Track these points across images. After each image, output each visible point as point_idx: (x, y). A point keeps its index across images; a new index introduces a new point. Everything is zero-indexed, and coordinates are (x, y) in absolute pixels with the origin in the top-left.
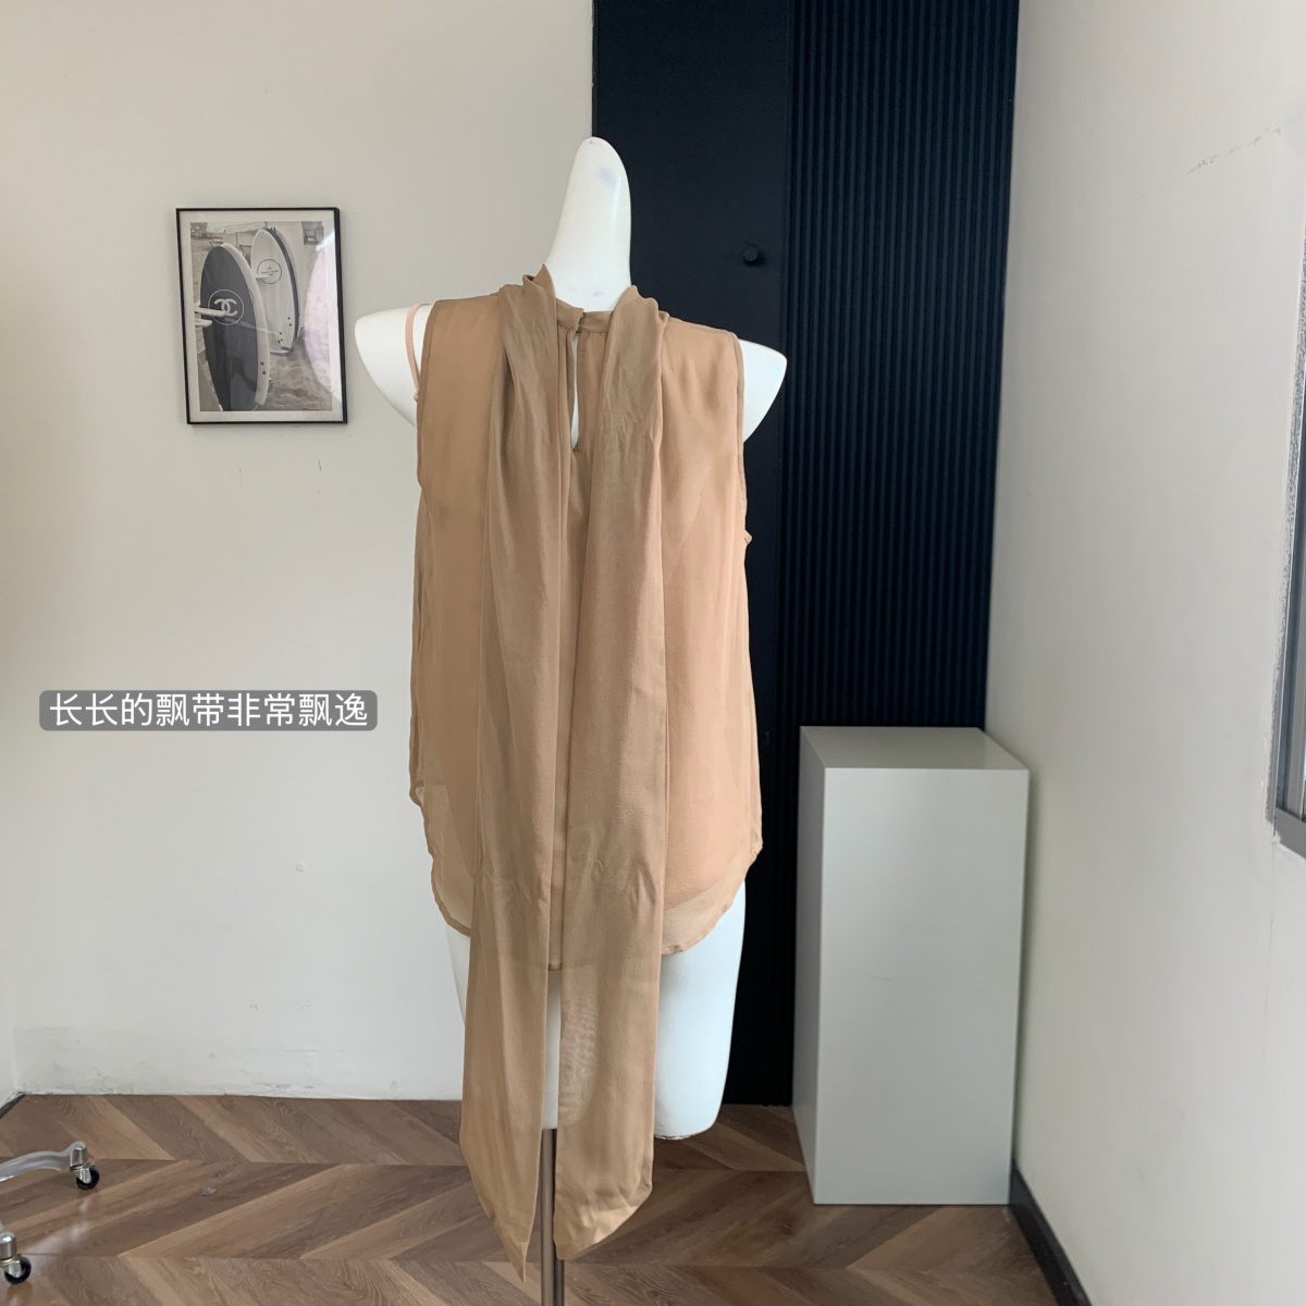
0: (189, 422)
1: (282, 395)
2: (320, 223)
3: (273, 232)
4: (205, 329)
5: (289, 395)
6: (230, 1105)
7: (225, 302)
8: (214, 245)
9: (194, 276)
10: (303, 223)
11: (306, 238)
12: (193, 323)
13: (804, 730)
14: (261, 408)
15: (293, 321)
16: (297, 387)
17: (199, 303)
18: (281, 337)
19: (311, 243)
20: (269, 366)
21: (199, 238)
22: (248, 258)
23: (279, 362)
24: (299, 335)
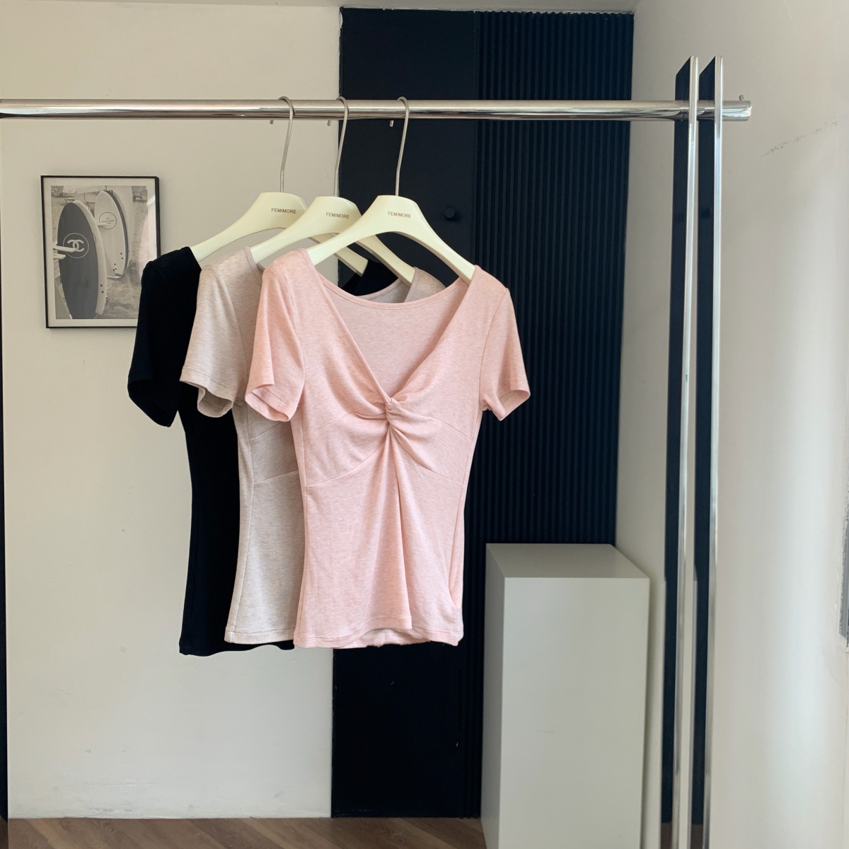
0: (47, 327)
1: (115, 308)
2: (145, 187)
3: (111, 193)
4: (60, 261)
5: (120, 308)
6: (66, 824)
7: (75, 242)
8: (69, 202)
9: (53, 223)
10: (132, 187)
11: (134, 197)
12: (52, 256)
13: (490, 547)
14: (100, 317)
15: (124, 256)
16: (126, 303)
17: (56, 242)
18: (115, 267)
19: (138, 201)
20: (106, 287)
21: (57, 197)
22: (93, 211)
23: (113, 285)
24: (128, 266)
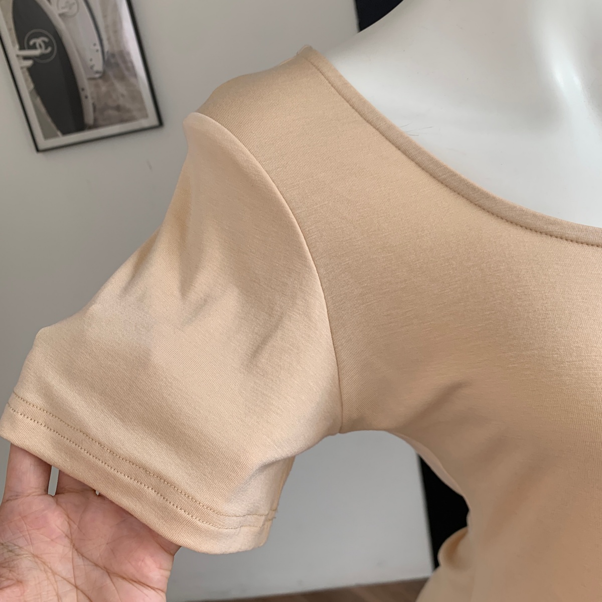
0: (38, 150)
1: (106, 113)
4: (29, 69)
5: (111, 111)
7: (39, 41)
12: (17, 64)
14: (91, 128)
15: (98, 47)
16: (115, 104)
17: (17, 46)
18: (91, 63)
20: (88, 90)
23: (97, 86)
24: (106, 57)
